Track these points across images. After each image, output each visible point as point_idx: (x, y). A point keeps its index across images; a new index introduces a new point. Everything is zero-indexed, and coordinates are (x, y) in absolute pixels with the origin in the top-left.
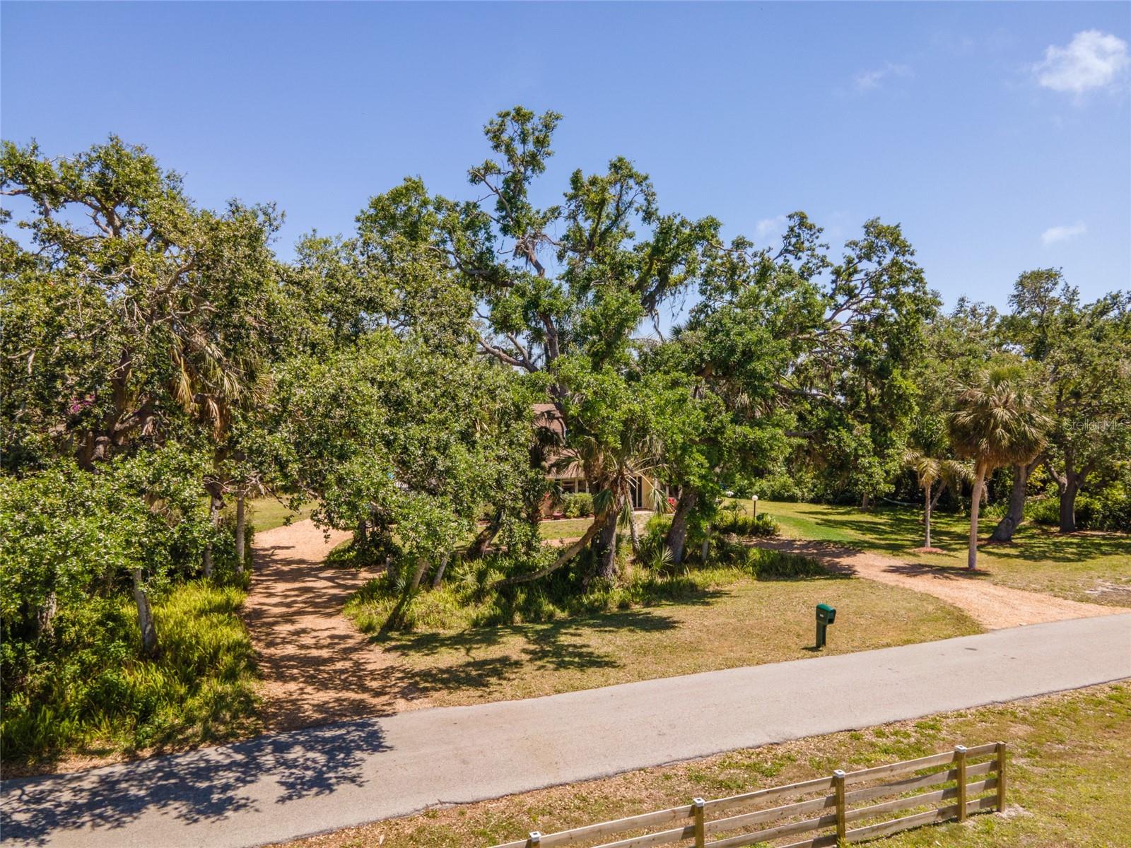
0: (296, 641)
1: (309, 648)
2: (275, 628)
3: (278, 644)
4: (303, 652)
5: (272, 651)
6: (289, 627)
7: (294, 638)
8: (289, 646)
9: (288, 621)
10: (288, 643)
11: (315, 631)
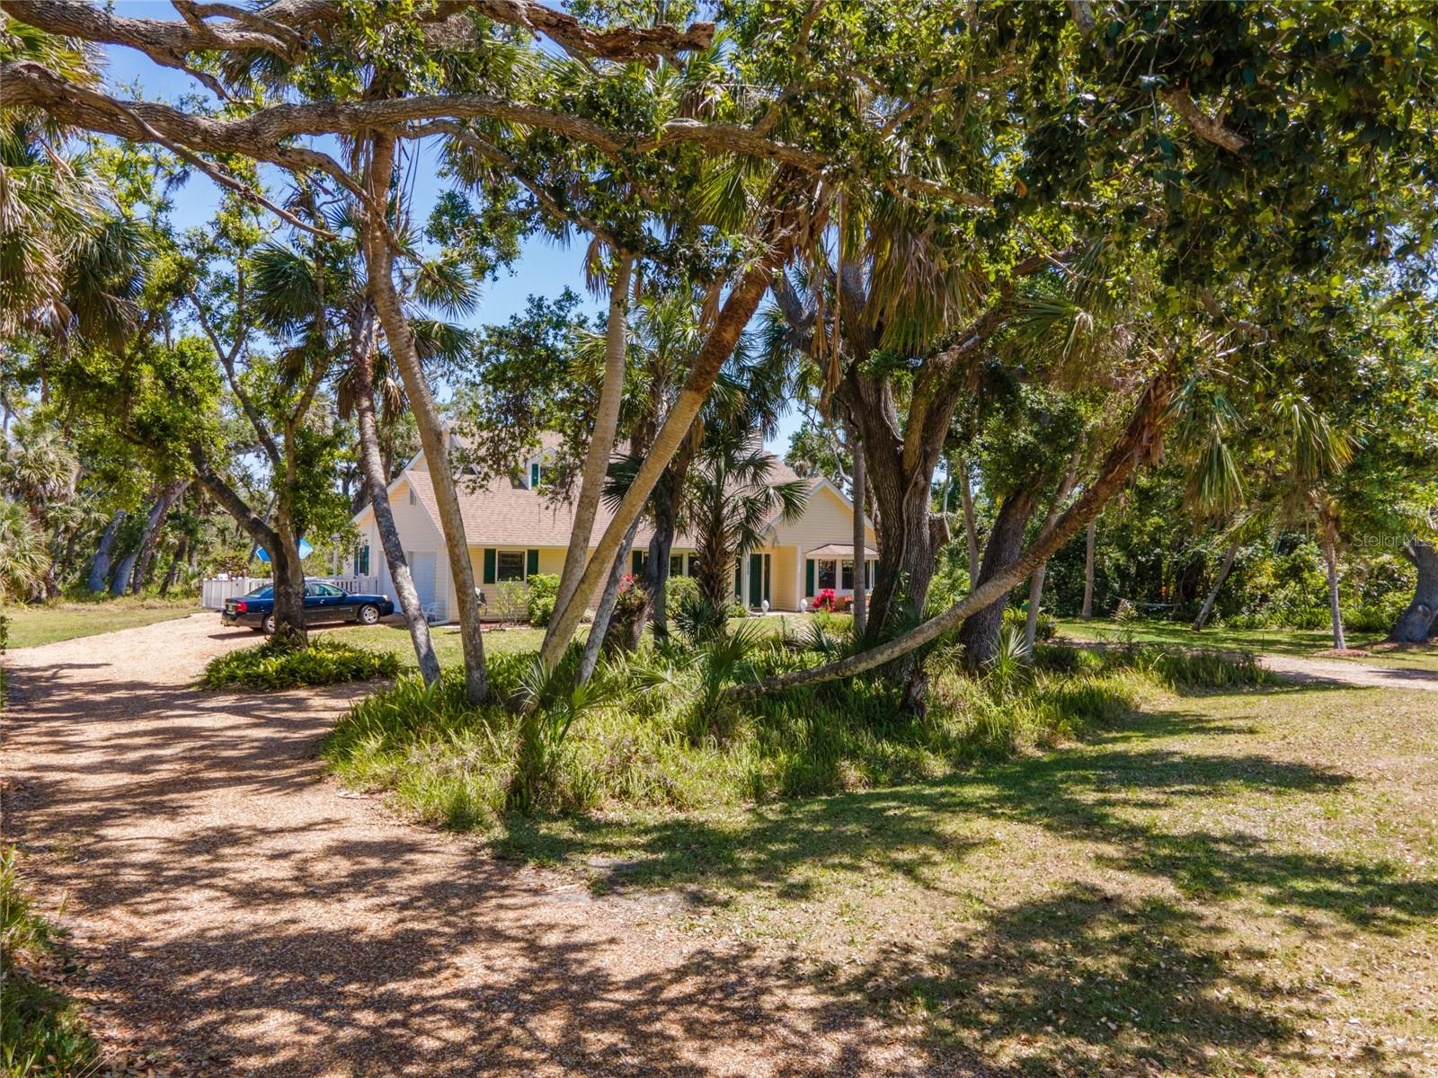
0: (213, 874)
1: (279, 897)
2: (109, 832)
3: (137, 891)
4: (262, 915)
5: (116, 923)
6: (161, 827)
7: (198, 861)
8: (194, 897)
9: (150, 810)
10: (178, 882)
11: (265, 832)
